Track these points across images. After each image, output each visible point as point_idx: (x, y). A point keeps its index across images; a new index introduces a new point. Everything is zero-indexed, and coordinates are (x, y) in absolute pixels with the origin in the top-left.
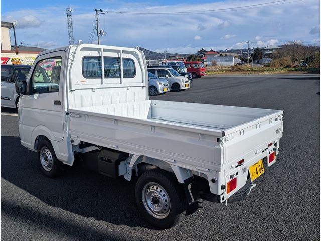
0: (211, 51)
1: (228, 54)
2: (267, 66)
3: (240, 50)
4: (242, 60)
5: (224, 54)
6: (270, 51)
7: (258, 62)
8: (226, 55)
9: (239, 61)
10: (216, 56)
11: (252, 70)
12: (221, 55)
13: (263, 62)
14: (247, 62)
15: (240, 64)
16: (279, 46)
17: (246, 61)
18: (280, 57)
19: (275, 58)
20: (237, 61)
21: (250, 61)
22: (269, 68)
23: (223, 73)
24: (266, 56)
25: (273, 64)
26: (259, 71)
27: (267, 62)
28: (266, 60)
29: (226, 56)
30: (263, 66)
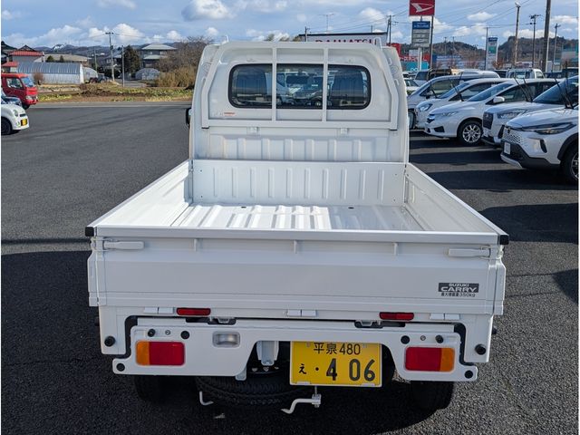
0: (25, 48)
1: (66, 57)
2: (152, 86)
3: (87, 49)
4: (99, 70)
5: (56, 57)
6: (154, 54)
7: (133, 76)
8: (62, 58)
9: (94, 74)
10: (39, 60)
11: (127, 94)
12: (49, 60)
13: (144, 77)
14: (111, 77)
15: (96, 80)
16: (170, 45)
17: (108, 74)
18: (174, 68)
19: (165, 69)
20: (88, 73)
21: (117, 75)
22: (159, 90)
23: (68, 100)
24: (147, 65)
25: (164, 81)
26: (141, 94)
27: (151, 77)
28: (150, 74)
29: (62, 61)
30: (144, 85)
